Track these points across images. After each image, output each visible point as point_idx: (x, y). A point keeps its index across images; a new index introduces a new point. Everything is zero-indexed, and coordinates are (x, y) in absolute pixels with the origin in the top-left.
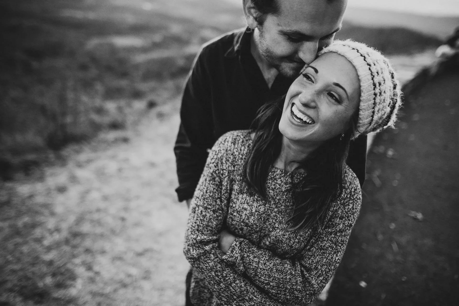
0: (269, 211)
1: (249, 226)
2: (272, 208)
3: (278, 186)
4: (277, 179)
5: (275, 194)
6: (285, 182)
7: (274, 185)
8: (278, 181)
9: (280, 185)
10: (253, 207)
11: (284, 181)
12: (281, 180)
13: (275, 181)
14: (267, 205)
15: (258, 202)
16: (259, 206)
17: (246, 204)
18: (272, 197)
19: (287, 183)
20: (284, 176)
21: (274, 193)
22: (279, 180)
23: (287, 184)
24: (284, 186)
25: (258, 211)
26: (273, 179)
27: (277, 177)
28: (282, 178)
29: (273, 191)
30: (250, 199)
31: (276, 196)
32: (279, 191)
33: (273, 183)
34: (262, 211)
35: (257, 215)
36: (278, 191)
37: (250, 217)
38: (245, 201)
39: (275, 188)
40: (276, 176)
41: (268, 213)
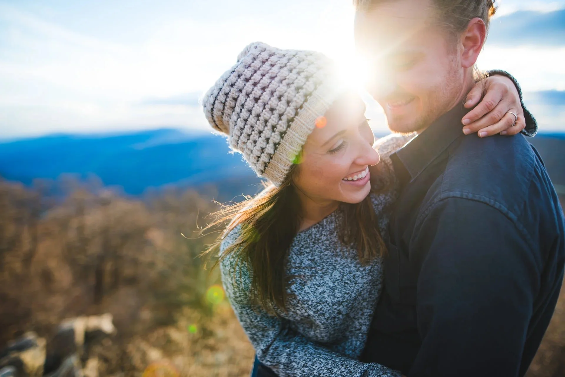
0: (346, 269)
1: (343, 302)
2: (344, 263)
3: (328, 242)
4: (320, 238)
5: (332, 251)
6: (330, 233)
7: (323, 245)
8: (322, 239)
9: (327, 240)
10: (327, 282)
11: (328, 233)
12: (325, 235)
13: (320, 241)
14: (337, 267)
15: (327, 273)
16: (331, 275)
17: (319, 288)
18: (332, 256)
19: (332, 232)
20: (323, 228)
21: (330, 251)
22: (322, 237)
23: (334, 232)
24: (332, 237)
25: (336, 280)
26: (316, 241)
27: (318, 236)
28: (323, 233)
29: (327, 250)
30: (317, 280)
31: (334, 251)
32: (333, 245)
33: (320, 245)
34: (339, 277)
35: (339, 285)
36: (331, 246)
37: (334, 293)
38: (315, 287)
39: (327, 246)
40: (315, 237)
41: (348, 272)
